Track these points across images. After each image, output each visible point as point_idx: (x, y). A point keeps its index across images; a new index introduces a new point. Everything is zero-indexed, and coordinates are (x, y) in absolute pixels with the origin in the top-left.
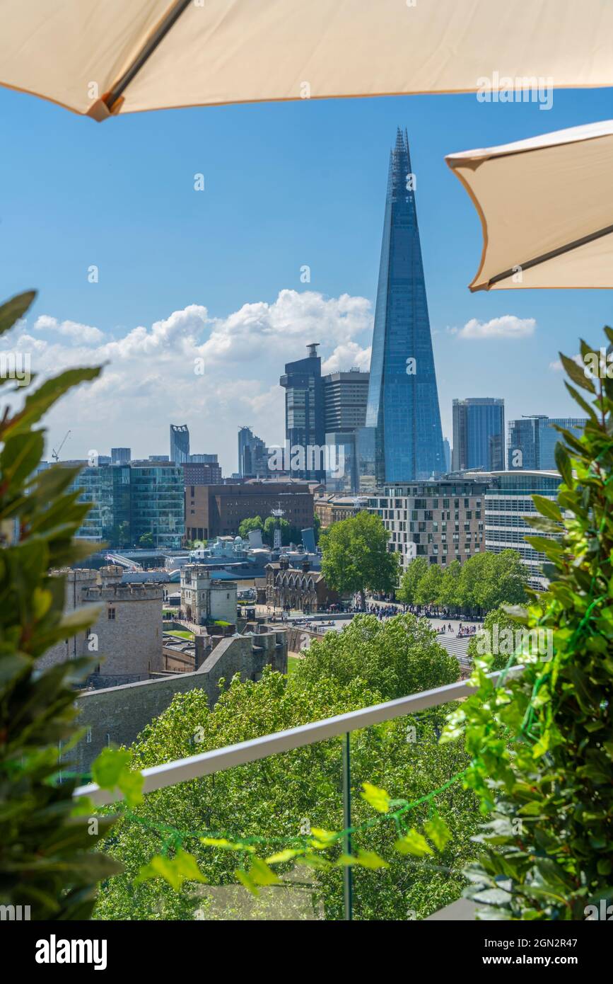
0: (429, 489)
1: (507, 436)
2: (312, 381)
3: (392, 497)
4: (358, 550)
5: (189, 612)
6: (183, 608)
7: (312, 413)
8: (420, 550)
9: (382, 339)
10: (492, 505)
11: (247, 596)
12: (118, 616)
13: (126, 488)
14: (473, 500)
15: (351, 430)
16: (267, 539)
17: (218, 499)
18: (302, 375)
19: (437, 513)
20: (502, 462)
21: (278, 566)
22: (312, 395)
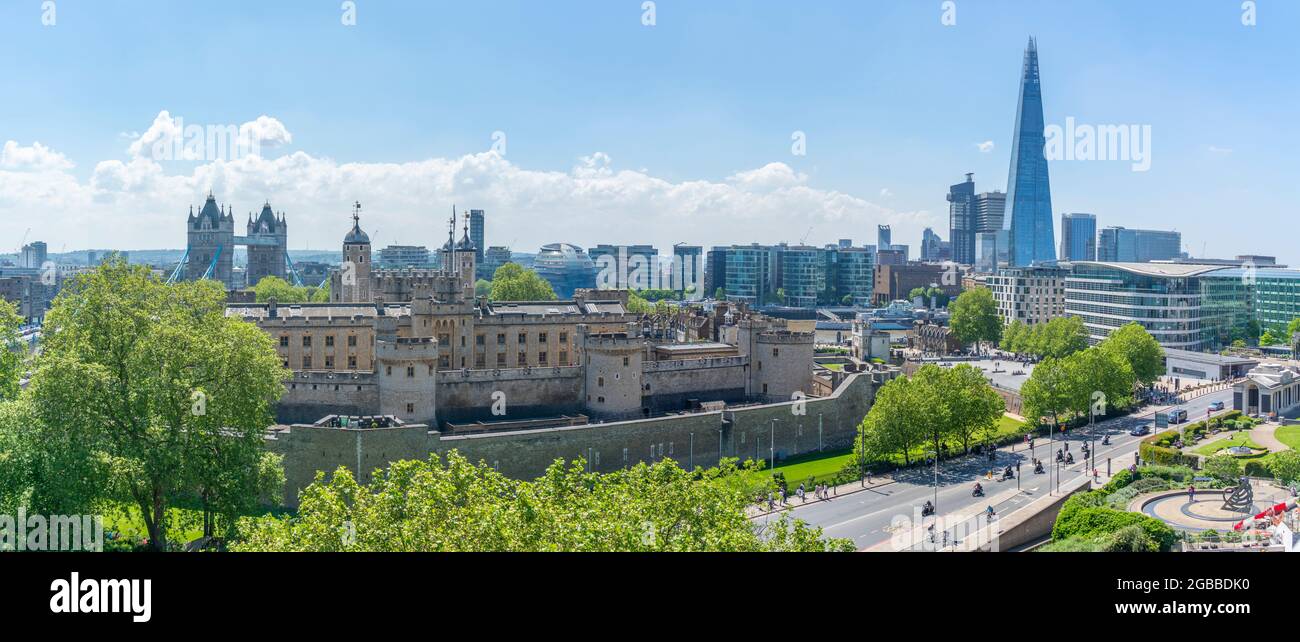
0: (1028, 272)
1: (1098, 240)
2: (968, 198)
3: (1002, 277)
4: (974, 313)
5: (857, 351)
6: (853, 349)
7: (968, 219)
8: (1021, 314)
9: (1015, 172)
10: (1071, 285)
11: (901, 341)
12: (780, 354)
13: (835, 265)
14: (1059, 281)
15: (993, 231)
16: (927, 303)
17: (896, 275)
18: (962, 193)
19: (1033, 290)
20: (1094, 256)
21: (922, 322)
22: (968, 207)
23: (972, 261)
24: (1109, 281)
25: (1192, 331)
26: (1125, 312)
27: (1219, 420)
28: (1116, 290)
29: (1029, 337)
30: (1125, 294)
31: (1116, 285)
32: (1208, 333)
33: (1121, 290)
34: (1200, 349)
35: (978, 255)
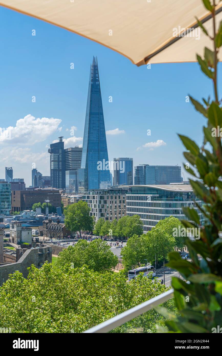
0: (105, 192)
1: (134, 172)
2: (60, 151)
3: (91, 195)
4: (78, 215)
5: (13, 239)
7: (60, 163)
8: (102, 215)
9: (87, 135)
10: (129, 198)
11: (36, 233)
14: (122, 196)
15: (75, 169)
16: (43, 211)
17: (24, 196)
18: (57, 148)
19: (108, 202)
20: (132, 182)
21: (47, 221)
22: (60, 156)
23: (64, 186)
24: (151, 195)
26: (161, 212)
28: (155, 200)
29: (109, 227)
30: (160, 202)
31: (155, 197)
33: (158, 200)
35: (67, 183)
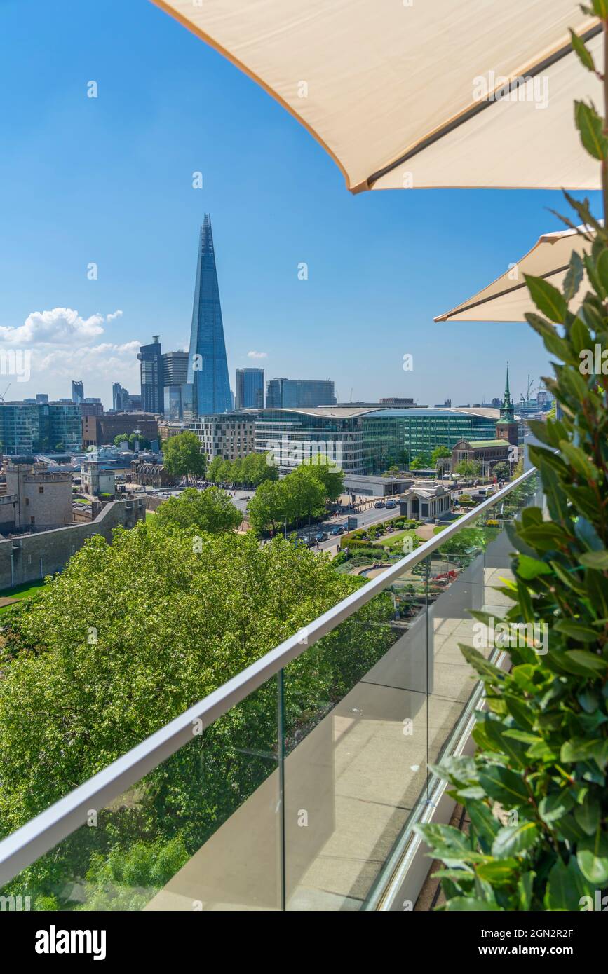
0: (224, 418)
1: (266, 390)
2: (156, 357)
3: (203, 423)
4: (184, 452)
5: (86, 488)
7: (156, 375)
8: (219, 452)
9: (196, 334)
10: (259, 427)
11: (120, 478)
12: (45, 491)
13: (47, 417)
14: (248, 425)
15: (179, 385)
16: (131, 447)
17: (102, 424)
18: (150, 353)
19: (228, 432)
20: (263, 403)
21: (138, 461)
22: (156, 365)
23: (161, 410)
24: (291, 423)
25: (357, 460)
27: (392, 522)
28: (297, 430)
29: (229, 470)
30: (304, 433)
31: (297, 426)
32: (369, 462)
33: (300, 430)
34: (365, 473)
35: (167, 405)
